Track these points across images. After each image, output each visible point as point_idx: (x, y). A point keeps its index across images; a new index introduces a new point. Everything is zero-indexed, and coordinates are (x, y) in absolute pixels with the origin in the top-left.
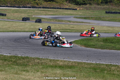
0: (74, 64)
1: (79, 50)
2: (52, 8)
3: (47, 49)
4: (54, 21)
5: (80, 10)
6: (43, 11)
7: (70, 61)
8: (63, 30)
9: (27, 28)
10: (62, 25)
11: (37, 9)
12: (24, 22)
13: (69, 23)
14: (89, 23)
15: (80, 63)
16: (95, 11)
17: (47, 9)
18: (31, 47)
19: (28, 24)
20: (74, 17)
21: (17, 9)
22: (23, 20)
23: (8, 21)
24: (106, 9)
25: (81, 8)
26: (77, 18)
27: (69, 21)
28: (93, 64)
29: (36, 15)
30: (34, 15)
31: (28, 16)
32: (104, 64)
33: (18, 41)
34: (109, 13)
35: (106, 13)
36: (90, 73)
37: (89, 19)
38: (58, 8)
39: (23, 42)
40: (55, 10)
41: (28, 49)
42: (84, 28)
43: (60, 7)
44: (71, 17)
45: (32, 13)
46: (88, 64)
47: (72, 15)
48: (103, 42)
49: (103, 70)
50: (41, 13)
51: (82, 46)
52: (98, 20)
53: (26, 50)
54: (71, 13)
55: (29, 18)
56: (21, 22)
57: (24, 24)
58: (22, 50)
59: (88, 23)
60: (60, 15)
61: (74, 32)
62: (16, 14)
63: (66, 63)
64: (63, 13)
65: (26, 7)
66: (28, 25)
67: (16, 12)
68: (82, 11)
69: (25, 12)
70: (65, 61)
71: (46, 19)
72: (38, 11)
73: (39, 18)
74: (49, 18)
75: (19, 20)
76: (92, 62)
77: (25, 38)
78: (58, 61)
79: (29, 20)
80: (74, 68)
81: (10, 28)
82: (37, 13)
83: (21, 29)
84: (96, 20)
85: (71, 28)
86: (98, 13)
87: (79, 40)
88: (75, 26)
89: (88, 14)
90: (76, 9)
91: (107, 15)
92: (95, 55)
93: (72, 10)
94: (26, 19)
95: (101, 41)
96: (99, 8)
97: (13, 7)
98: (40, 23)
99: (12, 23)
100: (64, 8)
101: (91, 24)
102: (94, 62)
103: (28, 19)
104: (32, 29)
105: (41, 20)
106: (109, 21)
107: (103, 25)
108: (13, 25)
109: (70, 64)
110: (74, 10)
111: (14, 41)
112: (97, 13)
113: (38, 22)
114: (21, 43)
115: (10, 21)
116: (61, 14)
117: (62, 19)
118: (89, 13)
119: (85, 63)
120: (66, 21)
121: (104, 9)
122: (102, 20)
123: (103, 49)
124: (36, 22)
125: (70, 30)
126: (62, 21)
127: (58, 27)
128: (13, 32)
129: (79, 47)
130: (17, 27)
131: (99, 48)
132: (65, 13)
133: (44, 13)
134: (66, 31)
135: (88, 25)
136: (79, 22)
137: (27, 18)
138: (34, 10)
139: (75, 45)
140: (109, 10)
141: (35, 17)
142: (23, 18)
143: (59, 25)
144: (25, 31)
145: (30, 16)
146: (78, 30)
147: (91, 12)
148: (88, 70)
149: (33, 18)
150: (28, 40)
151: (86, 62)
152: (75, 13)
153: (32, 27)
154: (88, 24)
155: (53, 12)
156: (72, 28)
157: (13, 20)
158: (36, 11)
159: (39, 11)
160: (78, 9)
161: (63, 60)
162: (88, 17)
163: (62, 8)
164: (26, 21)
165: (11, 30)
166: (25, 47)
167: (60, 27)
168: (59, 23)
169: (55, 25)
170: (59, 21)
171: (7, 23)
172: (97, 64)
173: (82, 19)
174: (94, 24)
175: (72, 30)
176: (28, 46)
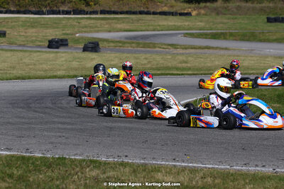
2: (127, 13)
4: (133, 45)
5: (198, 14)
6: (103, 22)
8: (159, 70)
9: (62, 68)
10: (154, 56)
11: (88, 16)
12: (53, 52)
13: (172, 50)
14: (226, 49)
16: (238, 16)
17: (113, 16)
19: (63, 57)
20: (186, 35)
21: (33, 18)
22: (50, 46)
24: (268, 11)
25: (203, 12)
26: (192, 35)
27: (174, 46)
29: (85, 32)
30: (79, 32)
31: (64, 34)
37: (225, 39)
41: (64, 129)
42: (217, 63)
43: (146, 10)
44: (176, 34)
47: (178, 28)
50: (96, 27)
52: (248, 40)
54: (176, 24)
55: (66, 40)
56: (46, 52)
57: (52, 55)
59: (222, 49)
60: (148, 31)
62: (31, 32)
64: (156, 24)
66: (63, 59)
67: (33, 24)
68: (206, 18)
69: (55, 24)
71: (112, 42)
72: (89, 22)
73: (94, 41)
74: (120, 38)
75: (39, 46)
77: (55, 96)
78: (159, 171)
79: (67, 45)
82: (86, 27)
83: (46, 70)
84: (243, 40)
85: (181, 63)
86: (246, 22)
88: (190, 58)
89: (222, 25)
90: (189, 14)
93: (178, 17)
94: (57, 42)
96: (248, 10)
97: (25, 14)
98: (96, 51)
99: (20, 54)
100: (158, 11)
101: (230, 52)
102: (269, 170)
103: (64, 43)
104: (76, 69)
105: (98, 45)
107: (262, 53)
108: (24, 61)
110: (183, 17)
112: (243, 23)
113: (91, 51)
115: (17, 51)
116: (151, 27)
118: (223, 23)
120: (165, 44)
122: (261, 41)
124: (85, 49)
125: (177, 69)
126: (154, 46)
127: (145, 62)
128: (23, 78)
130: (35, 65)
132: (161, 23)
133: (106, 26)
134: (167, 72)
135: (224, 55)
136: (200, 48)
137: (62, 40)
138: (77, 18)
141: (82, 38)
142: (49, 41)
143: (148, 55)
144: (55, 77)
145: (67, 34)
146: (200, 69)
147: (229, 19)
149: (77, 41)
152: (187, 24)
153: (74, 63)
154: (222, 52)
155: (128, 22)
156: (184, 65)
157: (24, 46)
158: (84, 22)
159: (92, 21)
160: (194, 13)
162: (222, 33)
163: (152, 10)
164: (57, 48)
167: (149, 62)
169: (137, 58)
170: (145, 46)
173: (206, 38)
174: (239, 50)
175: (184, 69)
176: (64, 120)
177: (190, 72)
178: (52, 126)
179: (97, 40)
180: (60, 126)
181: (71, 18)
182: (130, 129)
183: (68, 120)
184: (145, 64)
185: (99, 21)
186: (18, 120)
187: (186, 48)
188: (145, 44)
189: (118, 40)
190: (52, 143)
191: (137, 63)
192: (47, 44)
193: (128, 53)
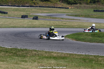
0: (66, 55)
1: (71, 43)
2: (48, 7)
3: (43, 42)
5: (71, 8)
6: (40, 10)
7: (63, 53)
8: (56, 26)
9: (26, 24)
10: (56, 22)
11: (35, 8)
12: (23, 19)
13: (62, 20)
14: (79, 20)
15: (71, 54)
16: (84, 9)
17: (43, 8)
18: (29, 41)
19: (26, 21)
20: (67, 15)
21: (16, 8)
22: (22, 18)
23: (9, 18)
24: (94, 8)
25: (73, 7)
26: (69, 15)
27: (62, 18)
28: (83, 55)
29: (34, 13)
30: (32, 13)
31: (27, 14)
32: (92, 56)
33: (18, 35)
34: (96, 11)
35: (94, 11)
36: (80, 63)
37: (79, 17)
38: (52, 7)
39: (22, 36)
40: (50, 8)
42: (75, 24)
43: (54, 6)
45: (29, 11)
46: (78, 55)
47: (64, 13)
48: (91, 36)
49: (91, 61)
50: (37, 11)
51: (73, 40)
52: (87, 17)
53: (25, 43)
54: (64, 11)
55: (27, 16)
56: (20, 19)
57: (23, 20)
58: (21, 43)
59: (78, 20)
61: (66, 28)
62: (16, 13)
63: (59, 55)
64: (57, 11)
65: (25, 6)
66: (26, 22)
67: (16, 10)
68: (74, 10)
69: (23, 10)
70: (58, 53)
71: (42, 17)
72: (35, 10)
73: (36, 16)
74: (45, 15)
75: (18, 17)
76: (82, 54)
79: (27, 17)
80: (66, 59)
81: (11, 24)
82: (34, 11)
83: (21, 25)
84: (85, 17)
85: (64, 24)
86: (87, 11)
87: (71, 34)
88: (67, 23)
89: (78, 12)
90: (68, 8)
91: (95, 13)
92: (85, 47)
93: (65, 9)
94: (24, 16)
95: (89, 35)
96: (88, 7)
97: (14, 6)
98: (37, 20)
99: (12, 20)
100: (58, 7)
101: (81, 21)
102: (84, 54)
103: (26, 17)
104: (30, 25)
106: (97, 18)
107: (91, 21)
108: (14, 22)
109: (63, 55)
110: (66, 9)
111: (14, 36)
112: (86, 11)
113: (35, 19)
114: (21, 37)
115: (11, 19)
117: (56, 17)
118: (79, 11)
119: (75, 54)
120: (59, 18)
121: (92, 8)
122: (91, 18)
123: (91, 42)
124: (33, 19)
125: (62, 26)
126: (56, 18)
127: (53, 23)
128: (14, 27)
129: (70, 40)
130: (17, 23)
131: (88, 42)
132: (59, 11)
135: (78, 22)
136: (71, 19)
137: (26, 16)
139: (67, 39)
140: (97, 9)
141: (32, 15)
142: (22, 16)
143: (54, 21)
144: (24, 27)
145: (28, 14)
146: (70, 26)
147: (81, 10)
148: (78, 61)
149: (31, 16)
150: (26, 35)
151: (77, 53)
152: (67, 11)
153: (30, 23)
155: (48, 10)
156: (65, 25)
157: (13, 17)
158: (33, 10)
159: (36, 10)
160: (70, 8)
161: (57, 52)
162: (78, 15)
163: (56, 7)
164: (24, 18)
165: (12, 26)
166: (23, 40)
167: (54, 23)
168: (53, 20)
169: (50, 22)
170: (53, 18)
171: (8, 20)
172: (86, 55)
173: (73, 16)
174: (84, 20)
175: (65, 26)
176: (26, 39)
177: (66, 27)
178: (23, 41)
179: (37, 16)
180: (25, 41)
181: (29, 8)
182: (46, 42)
183: (28, 40)
184: (52, 24)
185: (38, 10)
186: (13, 39)
187: (66, 19)
188: (53, 17)
189: (44, 16)
190: (23, 45)
191: (50, 24)
192: (21, 17)
193: (47, 20)
